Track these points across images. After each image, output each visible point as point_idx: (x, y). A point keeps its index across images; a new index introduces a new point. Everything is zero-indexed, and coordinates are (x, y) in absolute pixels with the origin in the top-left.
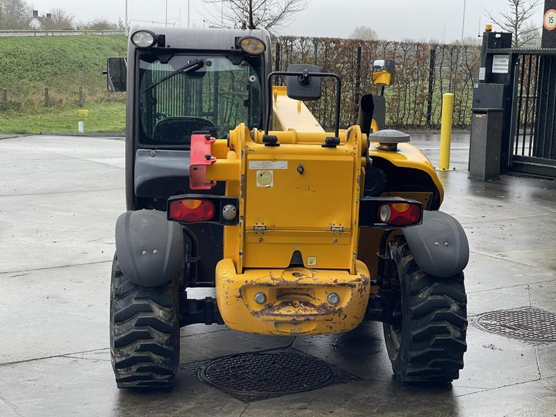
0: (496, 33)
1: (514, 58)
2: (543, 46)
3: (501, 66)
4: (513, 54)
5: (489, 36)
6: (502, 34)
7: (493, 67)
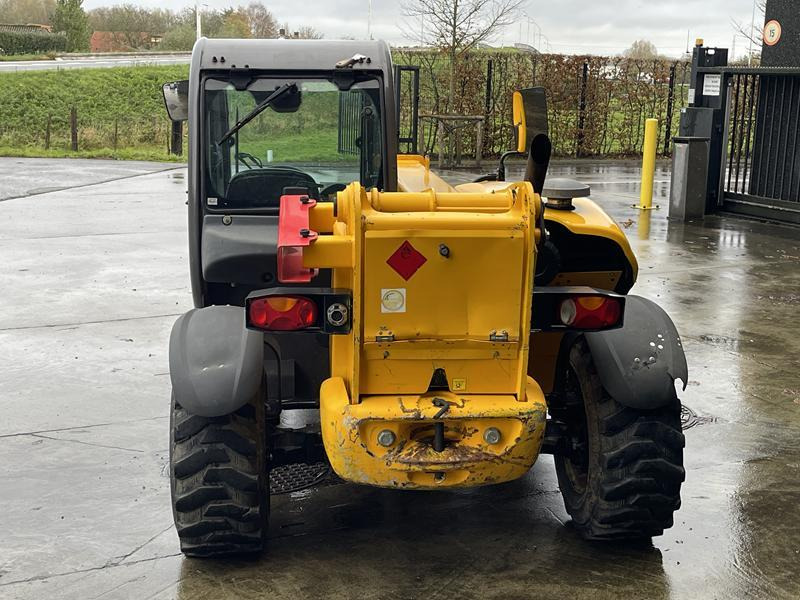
0: (708, 49)
1: (727, 77)
2: (762, 64)
3: (712, 87)
4: (725, 73)
5: (700, 51)
6: (716, 49)
7: (704, 88)
